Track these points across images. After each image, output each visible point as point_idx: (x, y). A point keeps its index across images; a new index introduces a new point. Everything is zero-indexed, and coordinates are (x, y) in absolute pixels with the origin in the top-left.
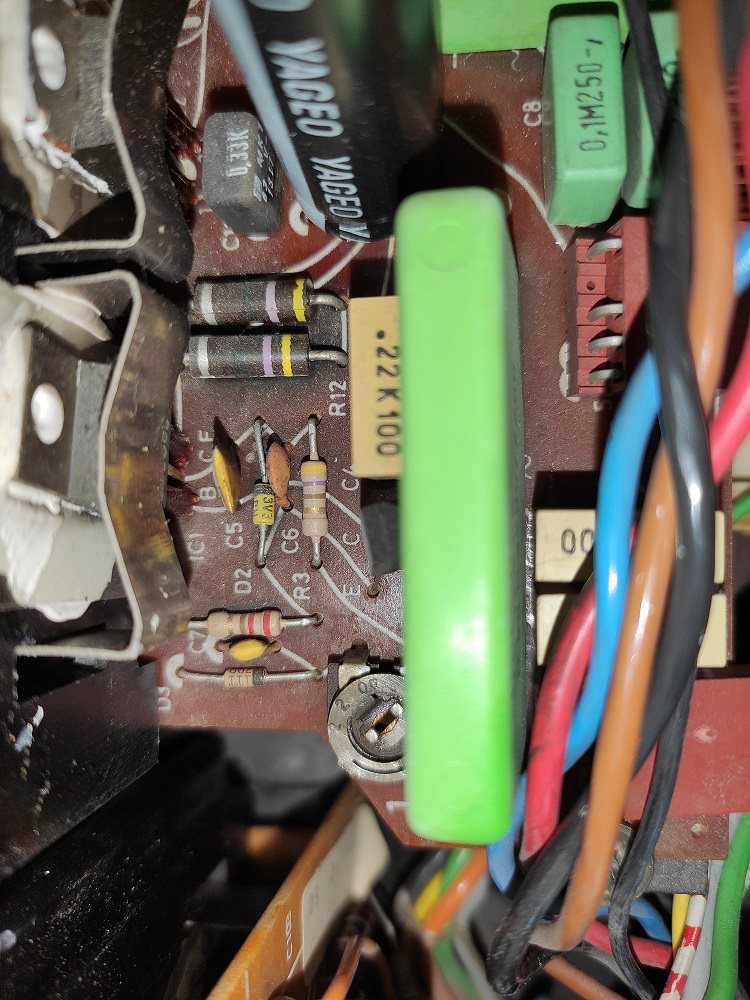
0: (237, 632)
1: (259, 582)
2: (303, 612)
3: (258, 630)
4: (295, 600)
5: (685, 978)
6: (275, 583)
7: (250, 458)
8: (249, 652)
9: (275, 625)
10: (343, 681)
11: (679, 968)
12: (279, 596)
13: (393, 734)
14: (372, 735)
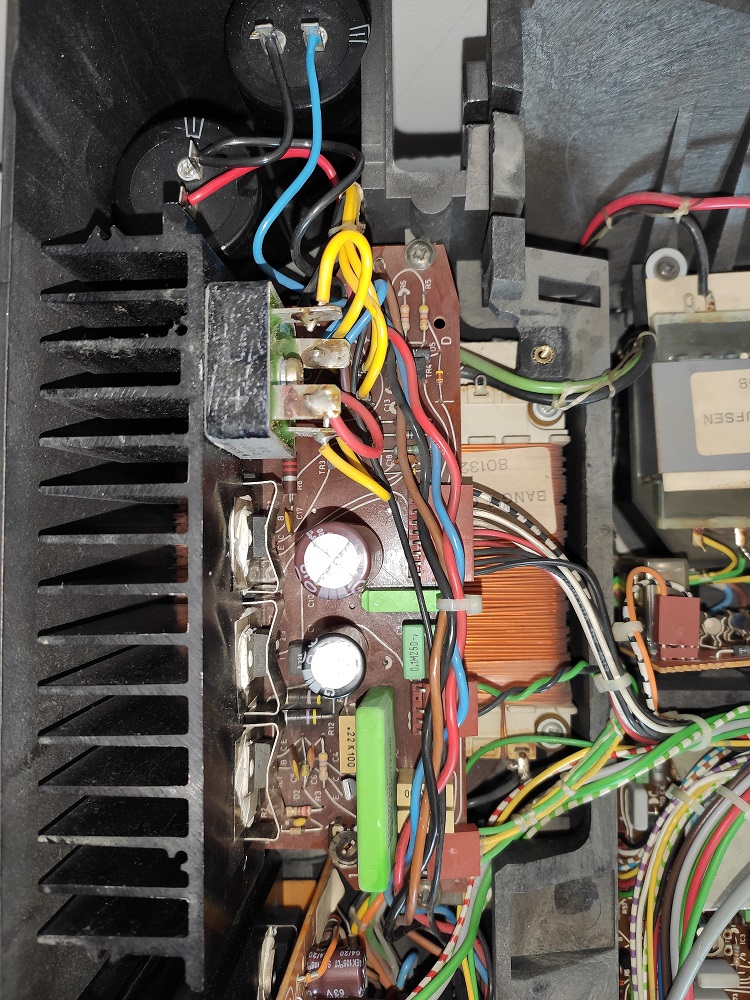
0: (296, 814)
1: (302, 795)
2: (318, 805)
3: (303, 814)
4: (316, 800)
5: (457, 937)
6: (309, 795)
7: (300, 750)
8: (301, 822)
9: (309, 811)
10: (334, 833)
11: (456, 933)
12: (310, 801)
13: (352, 851)
14: (344, 852)
